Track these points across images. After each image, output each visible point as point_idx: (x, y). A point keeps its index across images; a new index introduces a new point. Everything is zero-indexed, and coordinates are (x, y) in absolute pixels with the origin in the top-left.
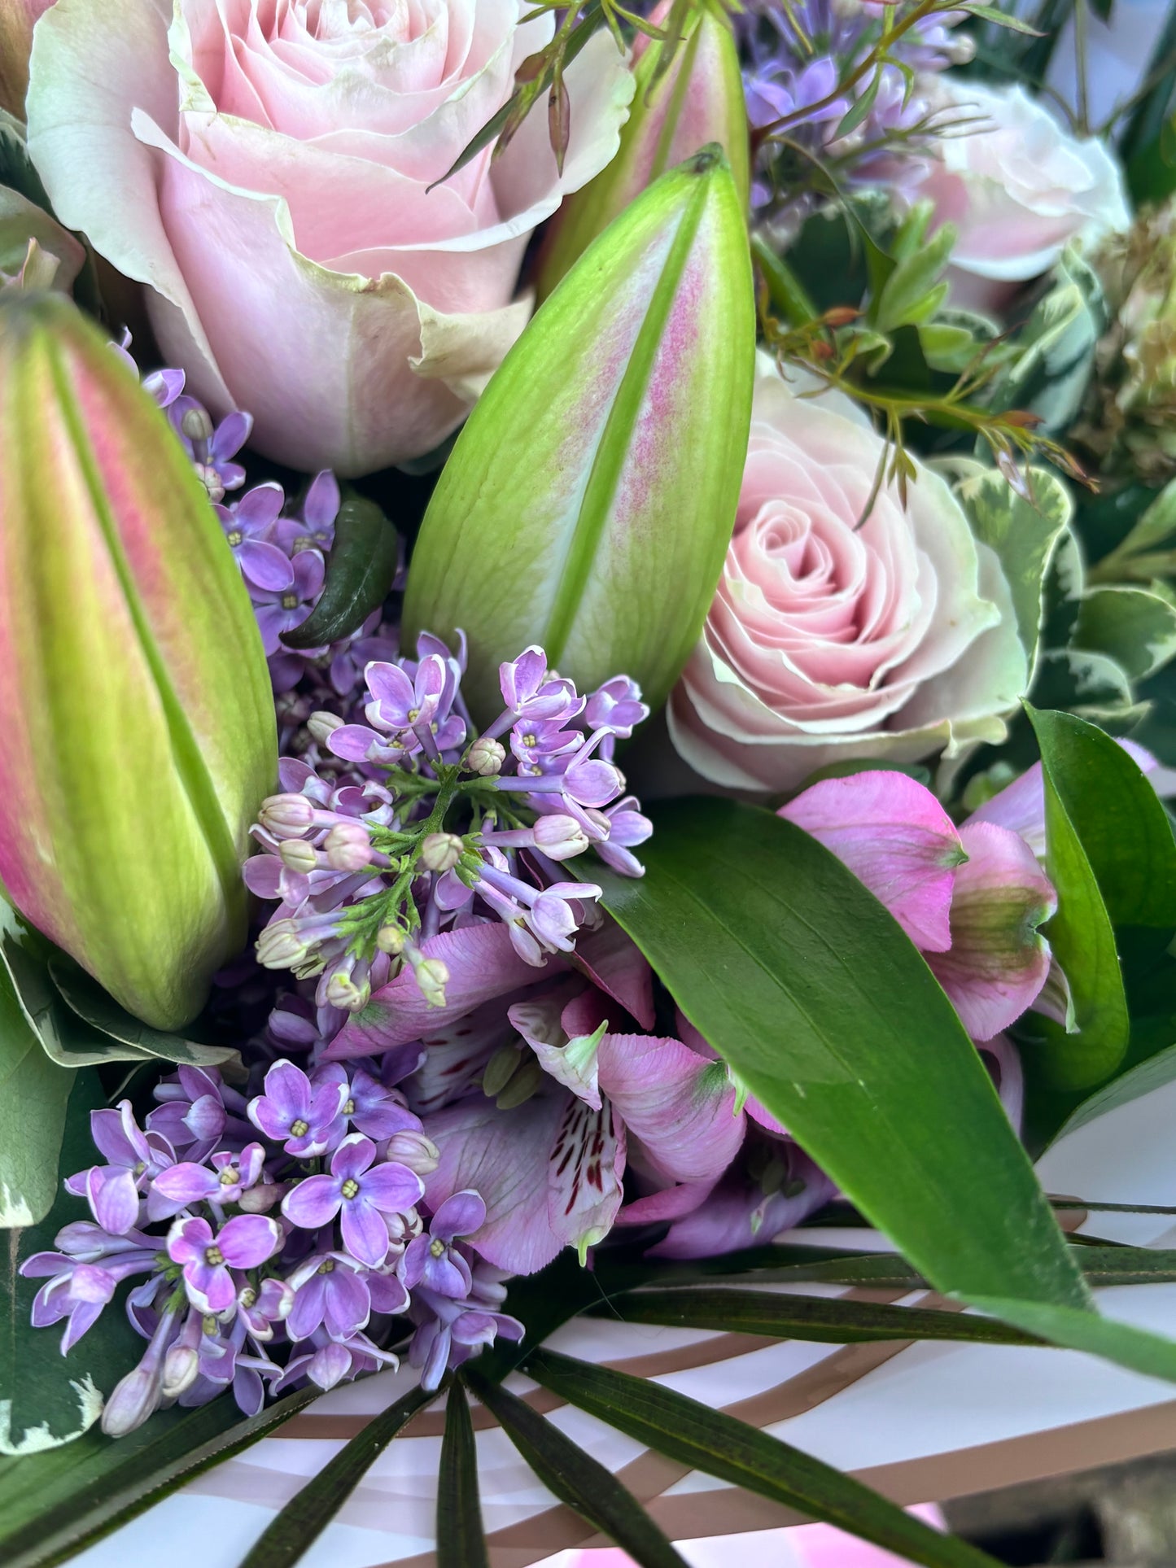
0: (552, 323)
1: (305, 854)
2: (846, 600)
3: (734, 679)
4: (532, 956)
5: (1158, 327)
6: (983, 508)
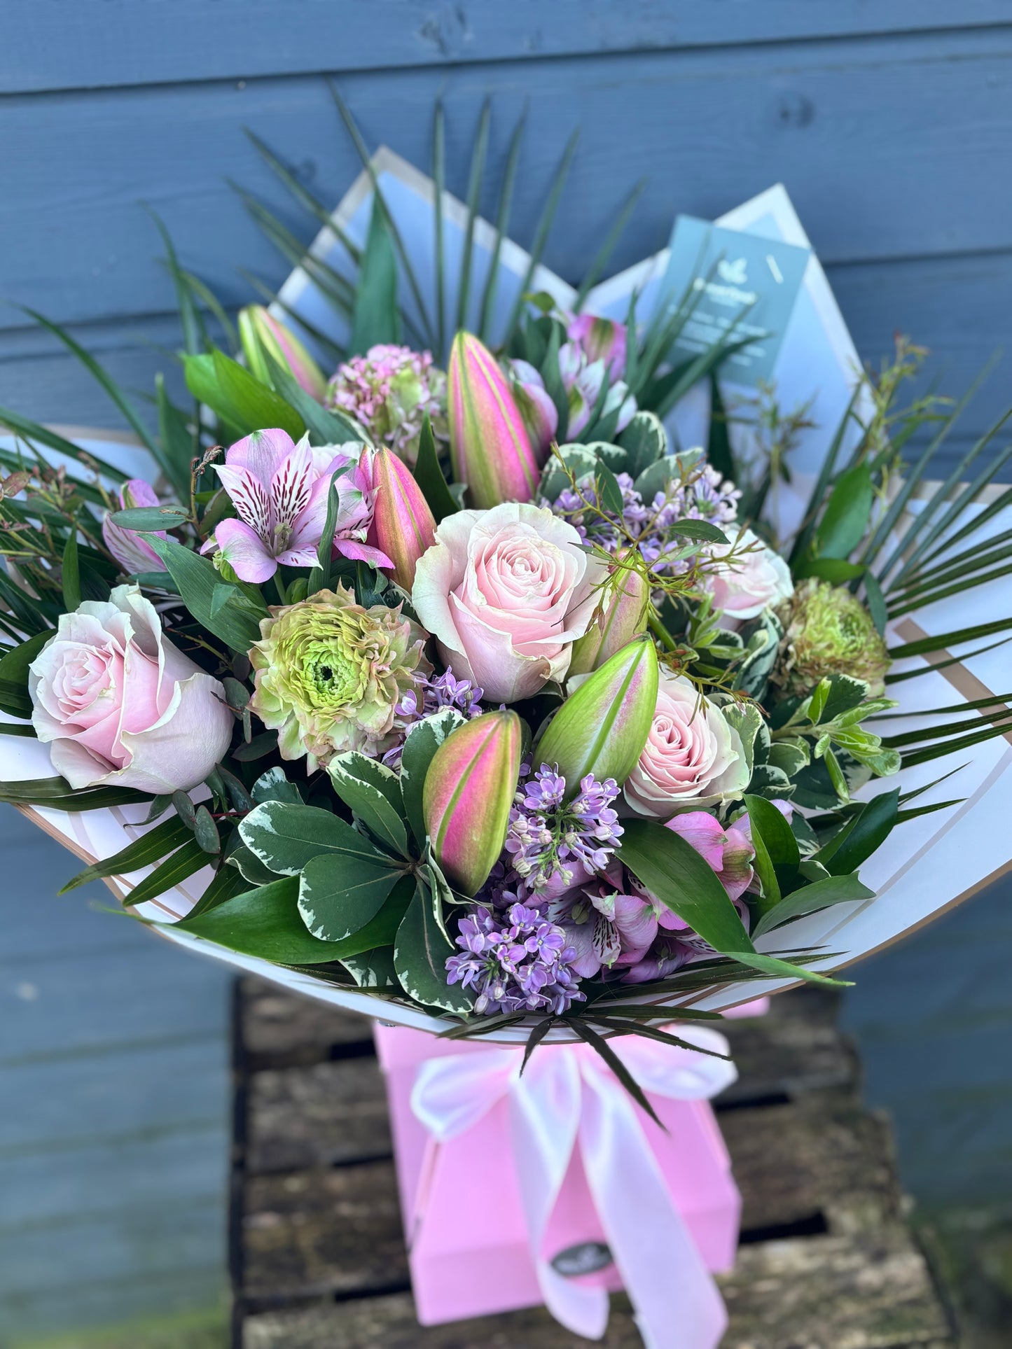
0: (598, 679)
1: (529, 839)
2: (685, 751)
3: (649, 779)
4: (591, 872)
5: (801, 638)
6: (733, 716)
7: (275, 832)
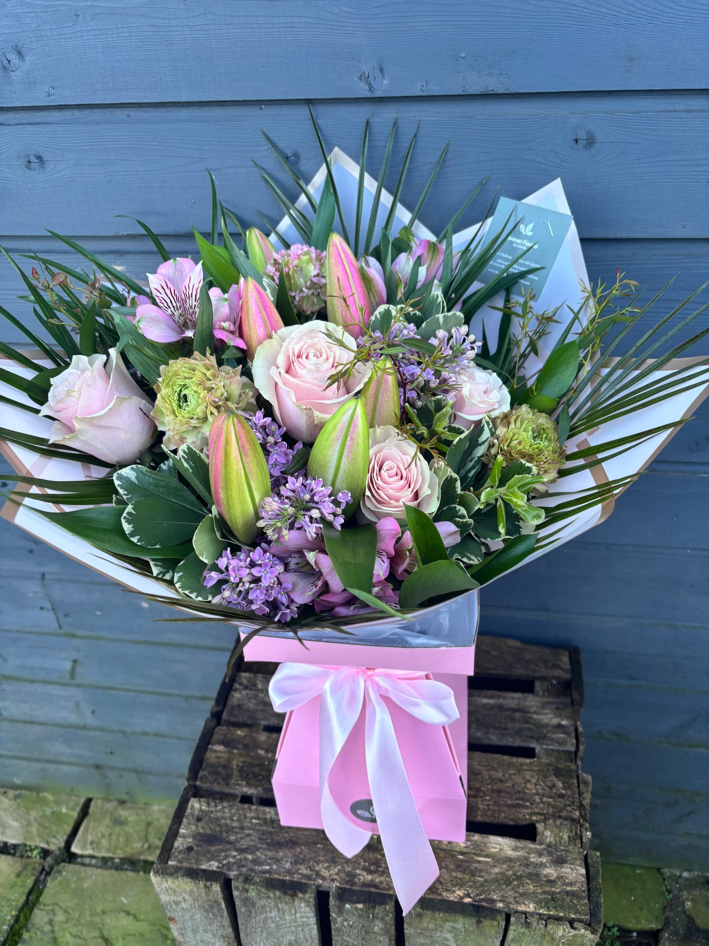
6: (438, 470)
7: (137, 483)
